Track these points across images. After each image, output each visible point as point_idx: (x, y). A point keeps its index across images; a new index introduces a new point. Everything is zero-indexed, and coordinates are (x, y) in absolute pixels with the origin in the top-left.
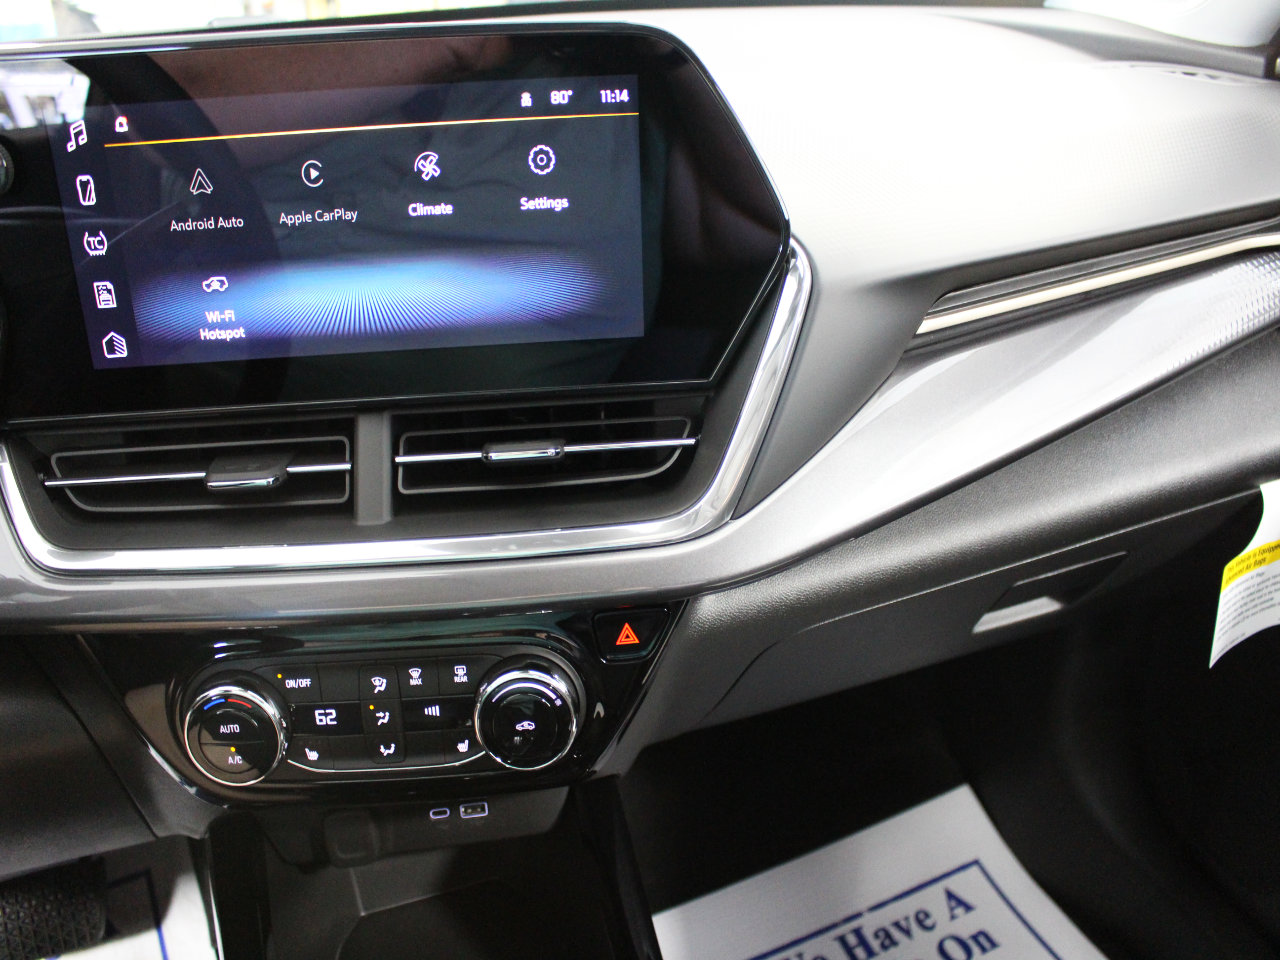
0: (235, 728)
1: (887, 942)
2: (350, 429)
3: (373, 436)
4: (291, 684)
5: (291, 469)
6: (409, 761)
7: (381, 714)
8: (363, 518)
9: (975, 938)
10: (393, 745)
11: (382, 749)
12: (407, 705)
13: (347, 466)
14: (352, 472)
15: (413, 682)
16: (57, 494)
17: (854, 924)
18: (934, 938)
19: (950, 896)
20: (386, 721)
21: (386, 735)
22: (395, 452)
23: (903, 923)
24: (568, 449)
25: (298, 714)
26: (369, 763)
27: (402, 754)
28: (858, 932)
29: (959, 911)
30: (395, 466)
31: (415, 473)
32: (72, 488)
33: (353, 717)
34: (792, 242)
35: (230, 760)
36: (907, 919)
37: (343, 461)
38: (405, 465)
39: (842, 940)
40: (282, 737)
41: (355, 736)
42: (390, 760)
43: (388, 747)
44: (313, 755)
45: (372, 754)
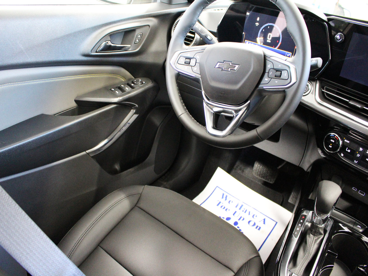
0: (333, 141)
4: (346, 141)
5: (364, 107)
6: (359, 166)
7: (358, 155)
10: (357, 161)
12: (364, 156)
20: (358, 156)
21: (357, 159)
25: (344, 146)
26: (351, 162)
27: (358, 164)
32: (326, 93)
33: (353, 152)
35: (330, 146)
40: (339, 148)
41: (352, 156)
42: (355, 164)
43: (356, 161)
44: (342, 155)
45: (353, 161)
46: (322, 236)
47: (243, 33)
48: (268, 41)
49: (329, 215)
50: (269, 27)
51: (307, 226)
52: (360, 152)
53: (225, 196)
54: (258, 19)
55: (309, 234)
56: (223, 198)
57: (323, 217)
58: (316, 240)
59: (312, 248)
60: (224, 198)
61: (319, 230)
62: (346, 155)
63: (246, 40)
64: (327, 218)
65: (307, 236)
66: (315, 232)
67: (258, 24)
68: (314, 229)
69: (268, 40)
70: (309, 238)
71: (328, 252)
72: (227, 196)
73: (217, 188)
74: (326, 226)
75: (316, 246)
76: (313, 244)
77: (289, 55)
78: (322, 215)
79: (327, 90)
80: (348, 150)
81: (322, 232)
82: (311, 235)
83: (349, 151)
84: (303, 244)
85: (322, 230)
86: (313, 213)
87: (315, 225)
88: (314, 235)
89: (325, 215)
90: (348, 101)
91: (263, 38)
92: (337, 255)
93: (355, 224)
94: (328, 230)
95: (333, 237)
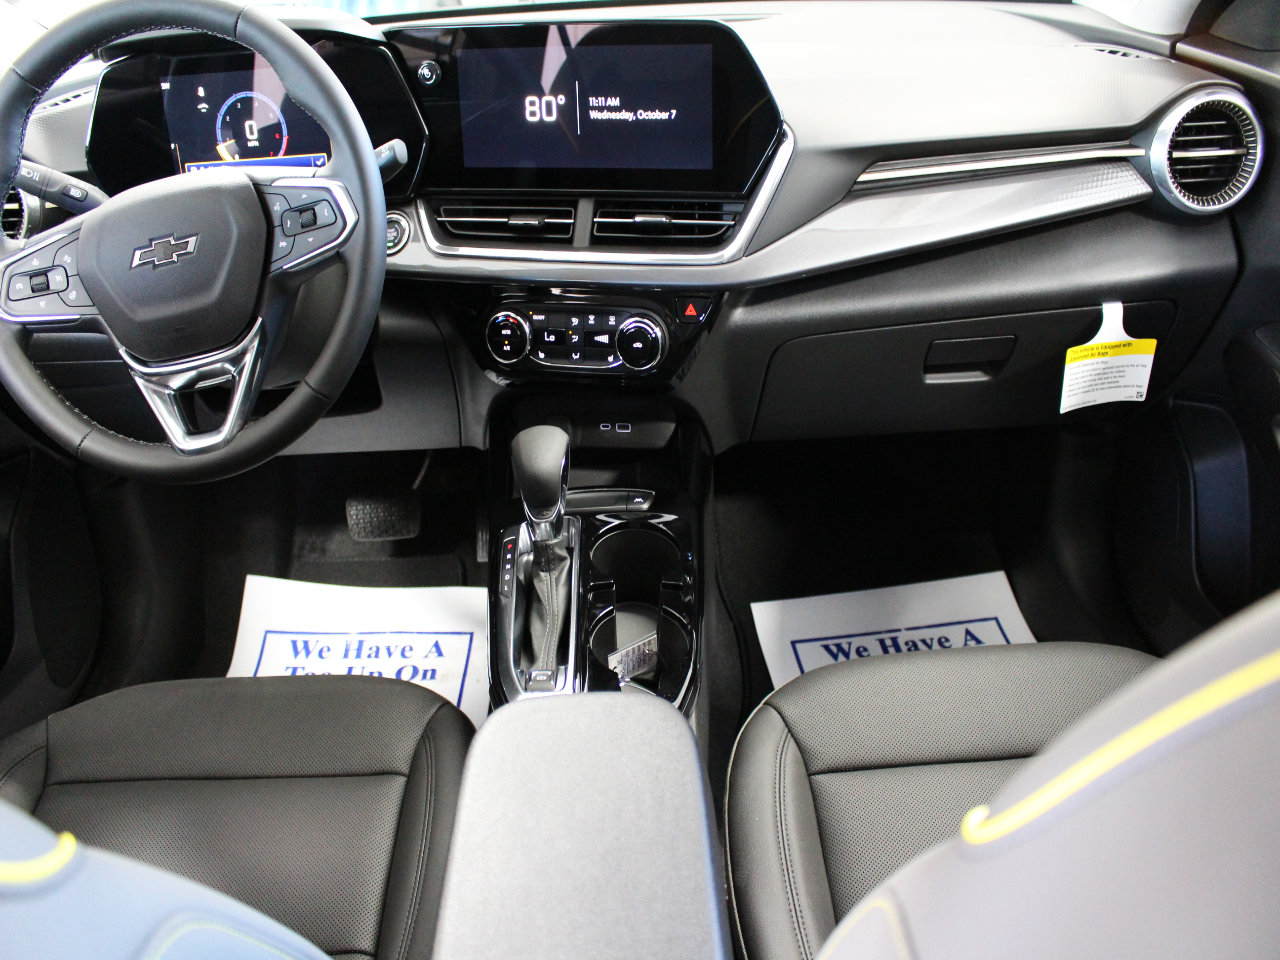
0: (508, 332)
1: (913, 648)
2: (576, 205)
3: (585, 208)
4: (535, 317)
5: (545, 221)
6: (587, 362)
7: (574, 337)
8: (576, 243)
10: (578, 354)
12: (588, 334)
13: (572, 221)
14: (574, 224)
15: (590, 322)
16: (442, 224)
17: (893, 635)
19: (968, 632)
21: (575, 348)
22: (595, 216)
23: (929, 642)
24: (674, 221)
25: (538, 331)
26: (567, 362)
27: (584, 358)
28: (894, 640)
30: (594, 223)
31: (602, 227)
32: (450, 222)
33: (562, 338)
35: (505, 348)
36: (932, 639)
37: (570, 218)
38: (599, 223)
39: (882, 642)
40: (528, 342)
41: (562, 348)
42: (576, 362)
43: (576, 355)
44: (542, 355)
45: (568, 357)
46: (568, 562)
47: (173, 146)
48: (250, 144)
49: (560, 507)
50: (239, 106)
51: (527, 561)
52: (576, 330)
53: (300, 646)
54: (201, 92)
55: (538, 575)
56: (296, 653)
57: (549, 516)
58: (557, 580)
59: (555, 601)
60: (303, 653)
61: (554, 553)
62: (551, 351)
63: (186, 165)
64: (559, 517)
65: (536, 583)
66: (549, 562)
67: (207, 106)
68: (544, 556)
69: (250, 140)
70: (541, 584)
71: (593, 589)
72: (306, 643)
73: (269, 635)
74: (569, 539)
75: (562, 591)
76: (554, 592)
77: (322, 160)
78: (545, 513)
79: (449, 213)
80: (548, 337)
81: (564, 553)
82: (542, 574)
83: (552, 338)
84: (535, 605)
85: (561, 549)
86: (527, 524)
87: (542, 546)
88: (549, 570)
89: (553, 509)
90: (506, 220)
91: (233, 141)
92: (612, 584)
93: (629, 499)
94: (576, 545)
95: (591, 554)
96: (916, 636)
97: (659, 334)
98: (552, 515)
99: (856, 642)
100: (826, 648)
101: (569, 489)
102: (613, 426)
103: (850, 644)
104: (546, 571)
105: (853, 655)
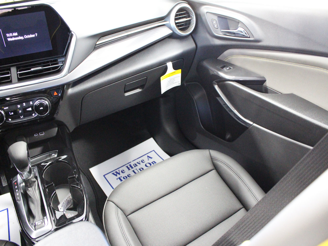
1: (136, 166)
2: (10, 70)
3: (14, 70)
4: (5, 108)
7: (20, 111)
8: (13, 82)
9: (152, 163)
11: (21, 117)
12: (24, 109)
13: (10, 75)
14: (11, 76)
15: (24, 105)
17: (129, 164)
18: (144, 164)
19: (148, 156)
21: (21, 114)
22: (17, 72)
23: (139, 162)
24: (44, 68)
25: (7, 113)
26: (19, 119)
27: (25, 117)
28: (130, 165)
29: (150, 159)
30: (17, 74)
31: (21, 75)
33: (16, 112)
34: (72, 32)
36: (140, 162)
37: (9, 74)
38: (19, 74)
39: (127, 167)
40: (5, 117)
41: (16, 115)
42: (22, 119)
43: (22, 116)
44: (10, 120)
46: (37, 181)
49: (30, 165)
51: (23, 186)
52: (20, 109)
55: (28, 190)
57: (26, 170)
58: (35, 189)
59: (36, 196)
61: (31, 181)
62: (13, 118)
64: (30, 169)
65: (28, 192)
66: (30, 184)
68: (28, 183)
70: (29, 192)
71: (47, 187)
74: (35, 174)
75: (37, 192)
76: (35, 193)
78: (25, 170)
80: (11, 113)
81: (35, 180)
82: (29, 189)
83: (12, 113)
84: (29, 199)
85: (33, 179)
86: (20, 174)
87: (27, 180)
88: (31, 187)
89: (27, 167)
92: (53, 184)
93: (50, 155)
94: (37, 175)
95: (43, 176)
96: (135, 162)
97: (47, 103)
98: (28, 169)
99: (121, 169)
100: (113, 174)
101: (31, 158)
102: (39, 134)
103: (119, 170)
104: (30, 187)
105: (121, 173)
